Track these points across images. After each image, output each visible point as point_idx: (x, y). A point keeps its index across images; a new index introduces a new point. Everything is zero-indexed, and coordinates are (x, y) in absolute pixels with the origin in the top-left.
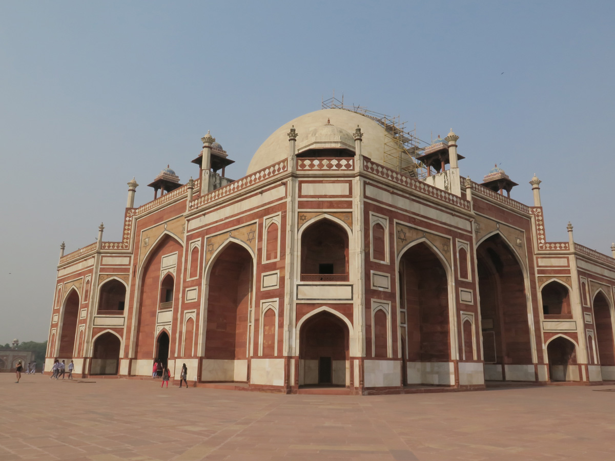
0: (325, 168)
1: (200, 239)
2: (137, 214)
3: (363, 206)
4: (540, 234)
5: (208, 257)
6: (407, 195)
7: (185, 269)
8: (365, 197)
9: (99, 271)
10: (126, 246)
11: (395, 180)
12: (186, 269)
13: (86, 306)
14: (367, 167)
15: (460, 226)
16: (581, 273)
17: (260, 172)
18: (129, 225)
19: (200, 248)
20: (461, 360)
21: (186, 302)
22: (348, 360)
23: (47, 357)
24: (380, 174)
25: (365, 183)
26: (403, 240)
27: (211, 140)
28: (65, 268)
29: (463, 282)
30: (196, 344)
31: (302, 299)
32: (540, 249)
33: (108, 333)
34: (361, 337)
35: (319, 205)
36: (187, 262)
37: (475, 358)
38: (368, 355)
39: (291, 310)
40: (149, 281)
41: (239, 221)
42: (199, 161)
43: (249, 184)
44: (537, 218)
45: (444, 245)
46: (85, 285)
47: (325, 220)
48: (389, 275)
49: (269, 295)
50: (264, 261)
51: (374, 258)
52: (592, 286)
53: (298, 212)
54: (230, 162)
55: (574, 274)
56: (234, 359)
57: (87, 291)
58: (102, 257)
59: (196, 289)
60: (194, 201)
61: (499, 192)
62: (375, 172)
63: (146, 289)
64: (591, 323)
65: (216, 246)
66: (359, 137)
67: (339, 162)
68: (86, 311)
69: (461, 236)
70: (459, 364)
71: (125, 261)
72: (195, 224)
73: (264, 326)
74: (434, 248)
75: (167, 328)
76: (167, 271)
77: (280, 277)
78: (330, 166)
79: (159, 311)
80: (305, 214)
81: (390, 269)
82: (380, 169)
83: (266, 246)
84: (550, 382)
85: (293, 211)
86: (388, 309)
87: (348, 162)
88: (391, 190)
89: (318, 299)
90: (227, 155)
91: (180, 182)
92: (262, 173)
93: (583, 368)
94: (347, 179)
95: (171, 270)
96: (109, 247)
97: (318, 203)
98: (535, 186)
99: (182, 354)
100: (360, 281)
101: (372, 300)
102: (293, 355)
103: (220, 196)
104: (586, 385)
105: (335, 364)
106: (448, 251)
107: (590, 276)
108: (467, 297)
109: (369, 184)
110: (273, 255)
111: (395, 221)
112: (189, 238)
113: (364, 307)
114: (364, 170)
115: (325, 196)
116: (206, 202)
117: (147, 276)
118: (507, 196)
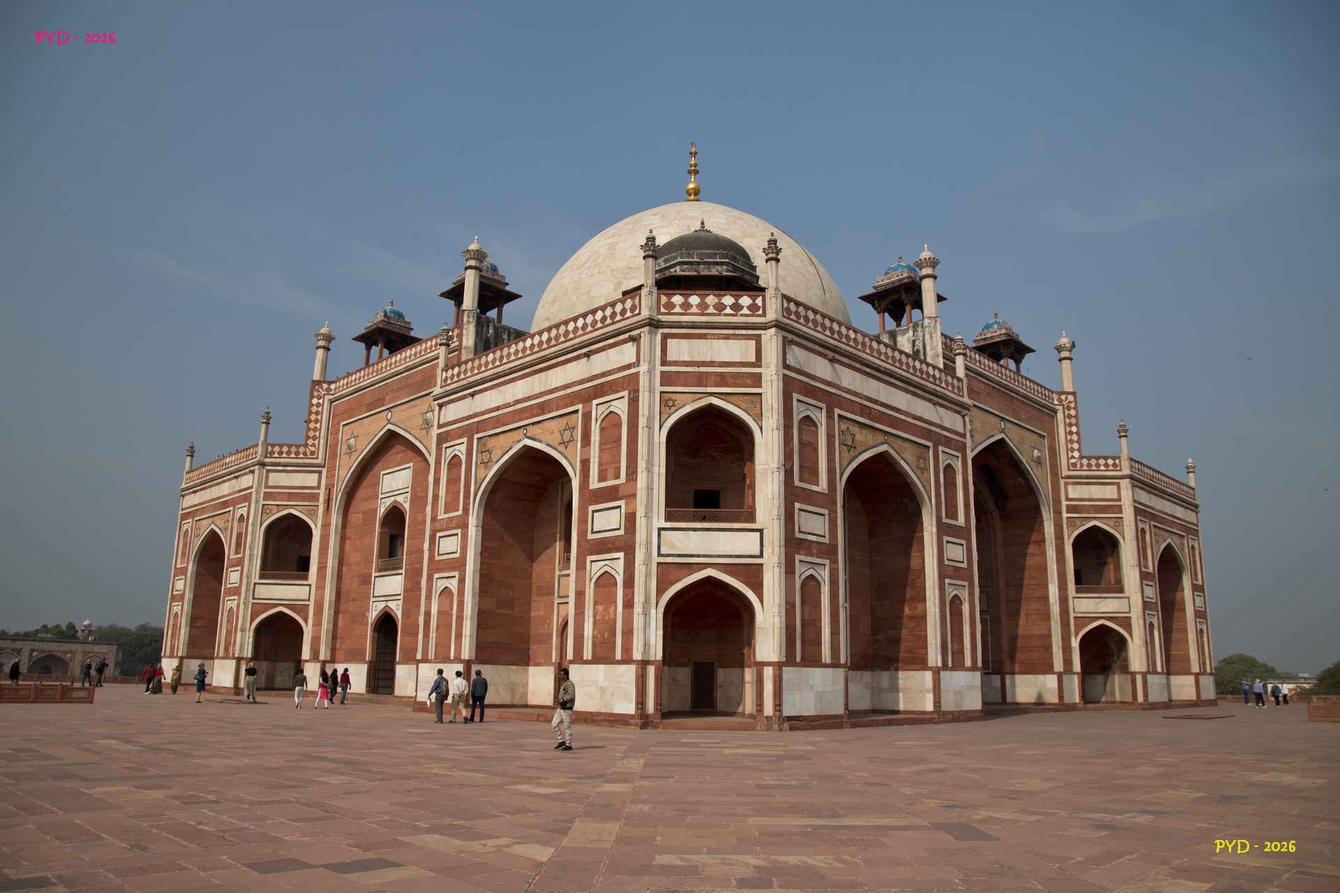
0: (711, 310)
1: (465, 440)
2: (333, 392)
3: (781, 383)
4: (1072, 441)
5: (481, 475)
6: (858, 366)
7: (434, 496)
8: (786, 366)
9: (262, 499)
10: (313, 453)
11: (836, 336)
12: (436, 497)
13: (240, 562)
14: (788, 310)
15: (946, 424)
16: (1140, 511)
17: (584, 316)
18: (317, 413)
19: (463, 458)
20: (945, 667)
21: (437, 558)
22: (750, 667)
23: (165, 657)
24: (810, 325)
25: (786, 343)
26: (850, 447)
27: (480, 256)
28: (195, 492)
29: (950, 526)
30: (459, 636)
31: (669, 555)
32: (1071, 468)
33: (281, 612)
34: (777, 625)
35: (701, 379)
36: (439, 483)
37: (968, 663)
38: (789, 660)
39: (648, 575)
40: (356, 518)
41: (542, 408)
42: (456, 294)
43: (562, 339)
44: (1067, 412)
45: (919, 458)
46: (236, 523)
47: (711, 407)
48: (826, 512)
49: (603, 546)
50: (594, 484)
51: (801, 480)
52: (1156, 535)
53: (661, 392)
54: (513, 297)
55: (1128, 514)
56: (528, 665)
57: (239, 536)
58: (268, 471)
59: (457, 534)
60: (453, 368)
61: (1002, 362)
62: (802, 321)
63: (349, 532)
64: (1154, 601)
65: (494, 457)
66: (774, 255)
67: (737, 300)
68: (239, 573)
69: (948, 442)
70: (942, 673)
71: (311, 480)
72: (454, 412)
73: (596, 603)
74: (903, 463)
75: (392, 605)
76: (393, 499)
77: (626, 514)
78: (720, 308)
79: (377, 574)
80: (674, 397)
81: (826, 500)
82: (811, 315)
83: (597, 455)
84: (1082, 706)
85: (651, 391)
86: (824, 575)
87: (754, 301)
88: (831, 354)
89: (699, 556)
90: (507, 284)
91: (413, 334)
92: (590, 319)
93: (1139, 678)
94: (752, 331)
95: (400, 499)
96: (281, 453)
97: (698, 376)
98: (1065, 354)
99: (431, 655)
100: (776, 523)
101: (798, 558)
102: (652, 658)
103: (505, 360)
104: (1143, 709)
105: (722, 675)
106: (925, 469)
107: (1153, 517)
108: (956, 552)
109: (792, 342)
110: (611, 473)
111: (837, 411)
112: (442, 439)
113: (783, 570)
114: (784, 316)
115: (711, 364)
116: (476, 371)
117: (352, 509)
118: (1015, 370)
